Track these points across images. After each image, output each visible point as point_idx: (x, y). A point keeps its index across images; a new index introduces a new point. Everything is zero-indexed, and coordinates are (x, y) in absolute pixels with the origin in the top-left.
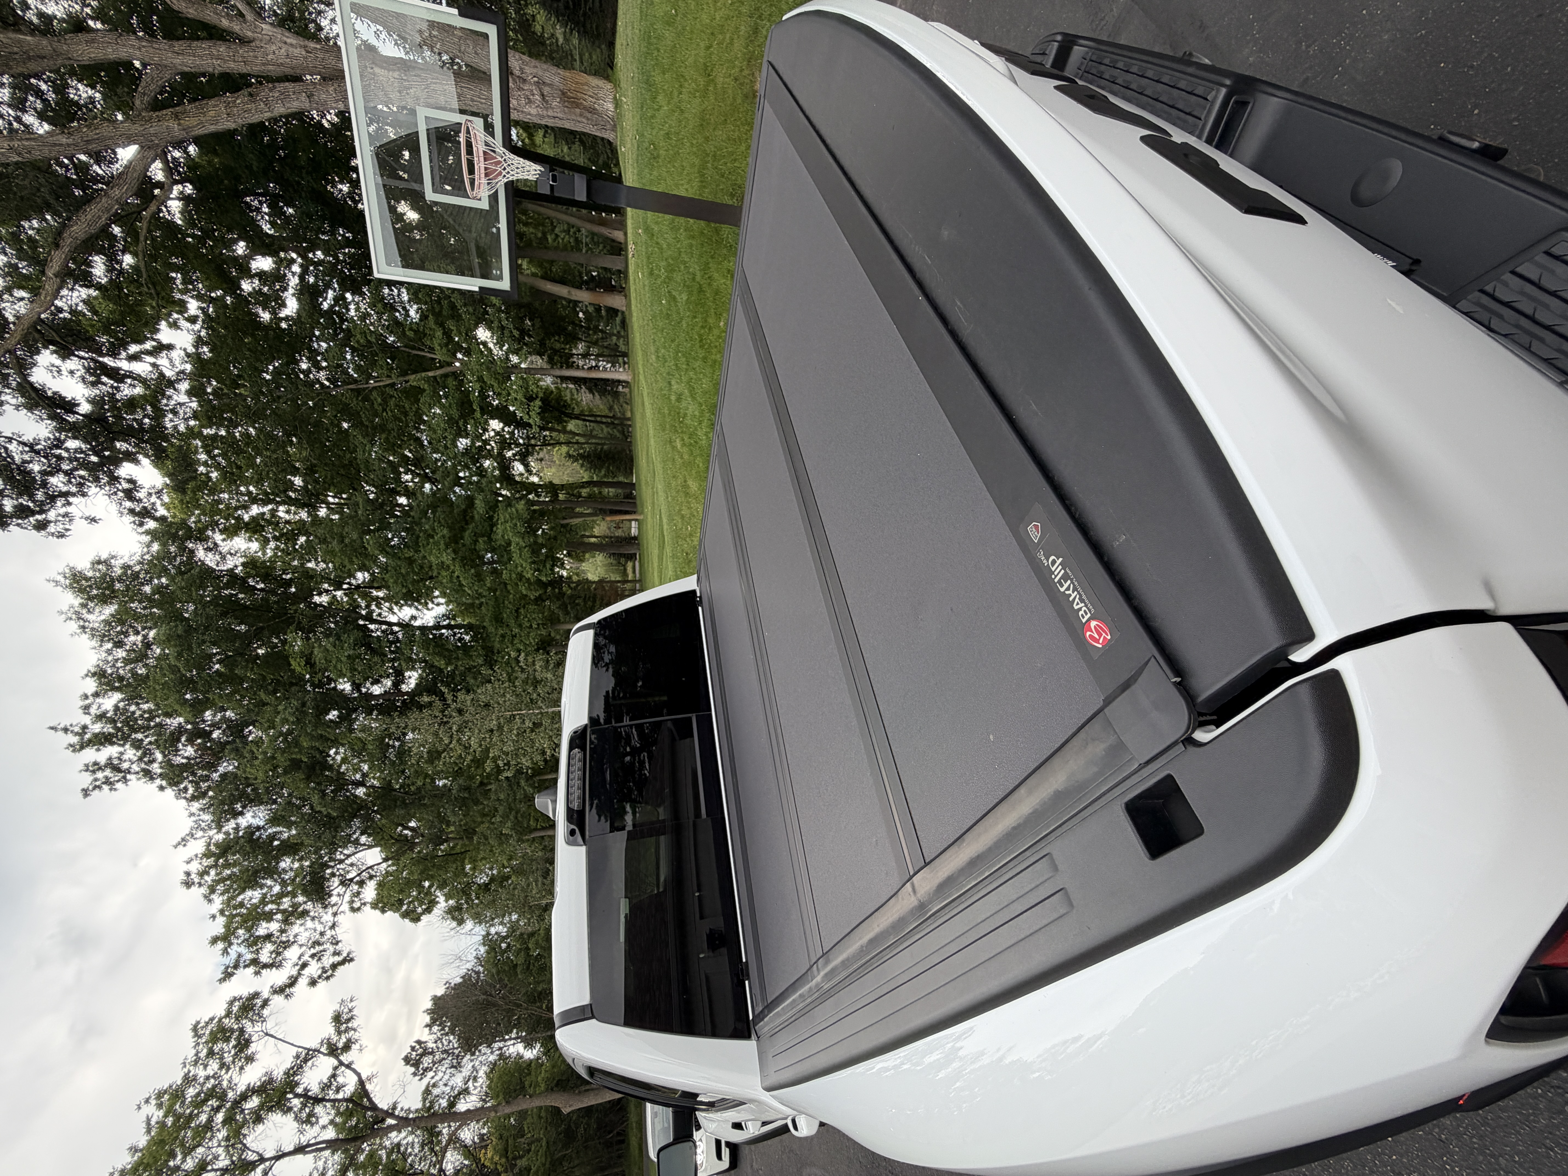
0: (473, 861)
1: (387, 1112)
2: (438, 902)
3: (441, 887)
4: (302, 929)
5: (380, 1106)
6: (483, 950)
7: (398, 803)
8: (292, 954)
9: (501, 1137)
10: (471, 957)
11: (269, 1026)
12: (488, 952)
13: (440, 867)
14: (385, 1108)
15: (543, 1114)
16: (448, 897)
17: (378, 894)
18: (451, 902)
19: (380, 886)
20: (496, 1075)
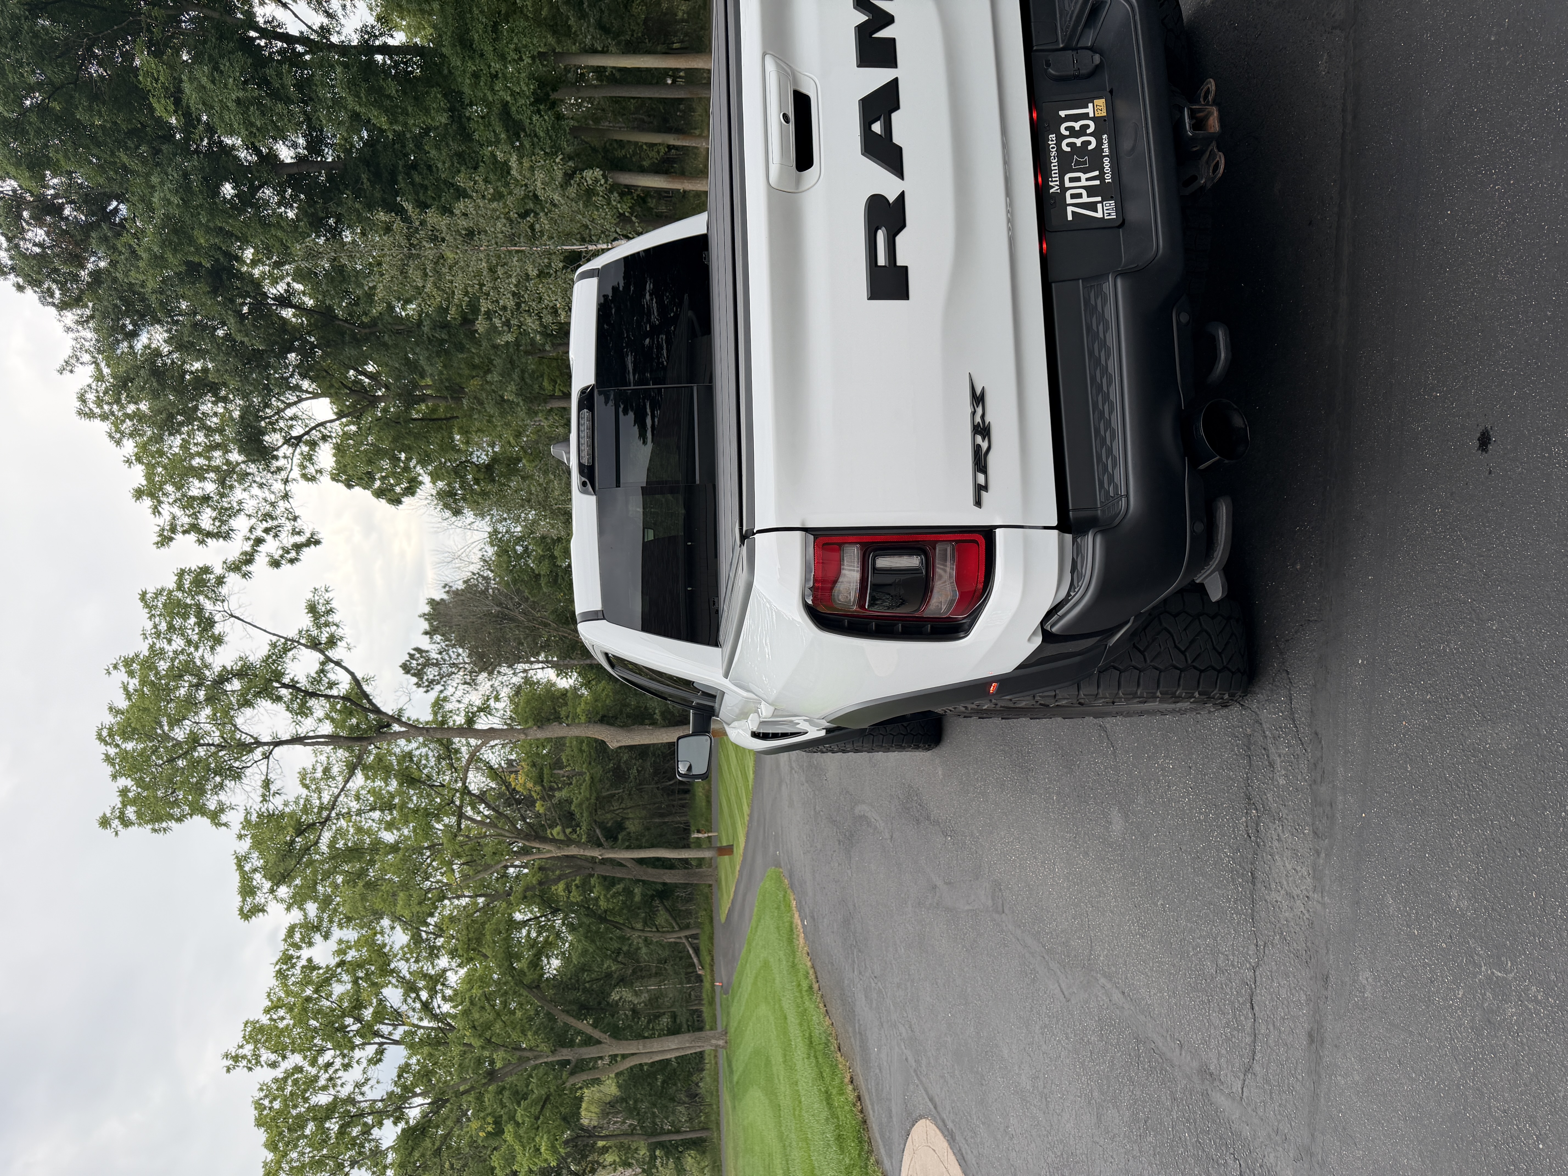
0: (464, 432)
1: (392, 717)
2: (421, 483)
3: (423, 463)
4: (246, 495)
5: (383, 709)
6: (490, 551)
7: (347, 338)
8: (241, 524)
9: (534, 765)
10: (476, 557)
11: (233, 605)
12: (497, 554)
13: (417, 437)
14: (390, 713)
15: (584, 747)
16: (435, 477)
17: (337, 462)
18: (440, 484)
19: (339, 450)
20: (522, 699)
